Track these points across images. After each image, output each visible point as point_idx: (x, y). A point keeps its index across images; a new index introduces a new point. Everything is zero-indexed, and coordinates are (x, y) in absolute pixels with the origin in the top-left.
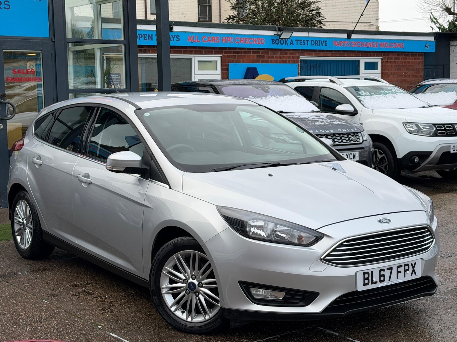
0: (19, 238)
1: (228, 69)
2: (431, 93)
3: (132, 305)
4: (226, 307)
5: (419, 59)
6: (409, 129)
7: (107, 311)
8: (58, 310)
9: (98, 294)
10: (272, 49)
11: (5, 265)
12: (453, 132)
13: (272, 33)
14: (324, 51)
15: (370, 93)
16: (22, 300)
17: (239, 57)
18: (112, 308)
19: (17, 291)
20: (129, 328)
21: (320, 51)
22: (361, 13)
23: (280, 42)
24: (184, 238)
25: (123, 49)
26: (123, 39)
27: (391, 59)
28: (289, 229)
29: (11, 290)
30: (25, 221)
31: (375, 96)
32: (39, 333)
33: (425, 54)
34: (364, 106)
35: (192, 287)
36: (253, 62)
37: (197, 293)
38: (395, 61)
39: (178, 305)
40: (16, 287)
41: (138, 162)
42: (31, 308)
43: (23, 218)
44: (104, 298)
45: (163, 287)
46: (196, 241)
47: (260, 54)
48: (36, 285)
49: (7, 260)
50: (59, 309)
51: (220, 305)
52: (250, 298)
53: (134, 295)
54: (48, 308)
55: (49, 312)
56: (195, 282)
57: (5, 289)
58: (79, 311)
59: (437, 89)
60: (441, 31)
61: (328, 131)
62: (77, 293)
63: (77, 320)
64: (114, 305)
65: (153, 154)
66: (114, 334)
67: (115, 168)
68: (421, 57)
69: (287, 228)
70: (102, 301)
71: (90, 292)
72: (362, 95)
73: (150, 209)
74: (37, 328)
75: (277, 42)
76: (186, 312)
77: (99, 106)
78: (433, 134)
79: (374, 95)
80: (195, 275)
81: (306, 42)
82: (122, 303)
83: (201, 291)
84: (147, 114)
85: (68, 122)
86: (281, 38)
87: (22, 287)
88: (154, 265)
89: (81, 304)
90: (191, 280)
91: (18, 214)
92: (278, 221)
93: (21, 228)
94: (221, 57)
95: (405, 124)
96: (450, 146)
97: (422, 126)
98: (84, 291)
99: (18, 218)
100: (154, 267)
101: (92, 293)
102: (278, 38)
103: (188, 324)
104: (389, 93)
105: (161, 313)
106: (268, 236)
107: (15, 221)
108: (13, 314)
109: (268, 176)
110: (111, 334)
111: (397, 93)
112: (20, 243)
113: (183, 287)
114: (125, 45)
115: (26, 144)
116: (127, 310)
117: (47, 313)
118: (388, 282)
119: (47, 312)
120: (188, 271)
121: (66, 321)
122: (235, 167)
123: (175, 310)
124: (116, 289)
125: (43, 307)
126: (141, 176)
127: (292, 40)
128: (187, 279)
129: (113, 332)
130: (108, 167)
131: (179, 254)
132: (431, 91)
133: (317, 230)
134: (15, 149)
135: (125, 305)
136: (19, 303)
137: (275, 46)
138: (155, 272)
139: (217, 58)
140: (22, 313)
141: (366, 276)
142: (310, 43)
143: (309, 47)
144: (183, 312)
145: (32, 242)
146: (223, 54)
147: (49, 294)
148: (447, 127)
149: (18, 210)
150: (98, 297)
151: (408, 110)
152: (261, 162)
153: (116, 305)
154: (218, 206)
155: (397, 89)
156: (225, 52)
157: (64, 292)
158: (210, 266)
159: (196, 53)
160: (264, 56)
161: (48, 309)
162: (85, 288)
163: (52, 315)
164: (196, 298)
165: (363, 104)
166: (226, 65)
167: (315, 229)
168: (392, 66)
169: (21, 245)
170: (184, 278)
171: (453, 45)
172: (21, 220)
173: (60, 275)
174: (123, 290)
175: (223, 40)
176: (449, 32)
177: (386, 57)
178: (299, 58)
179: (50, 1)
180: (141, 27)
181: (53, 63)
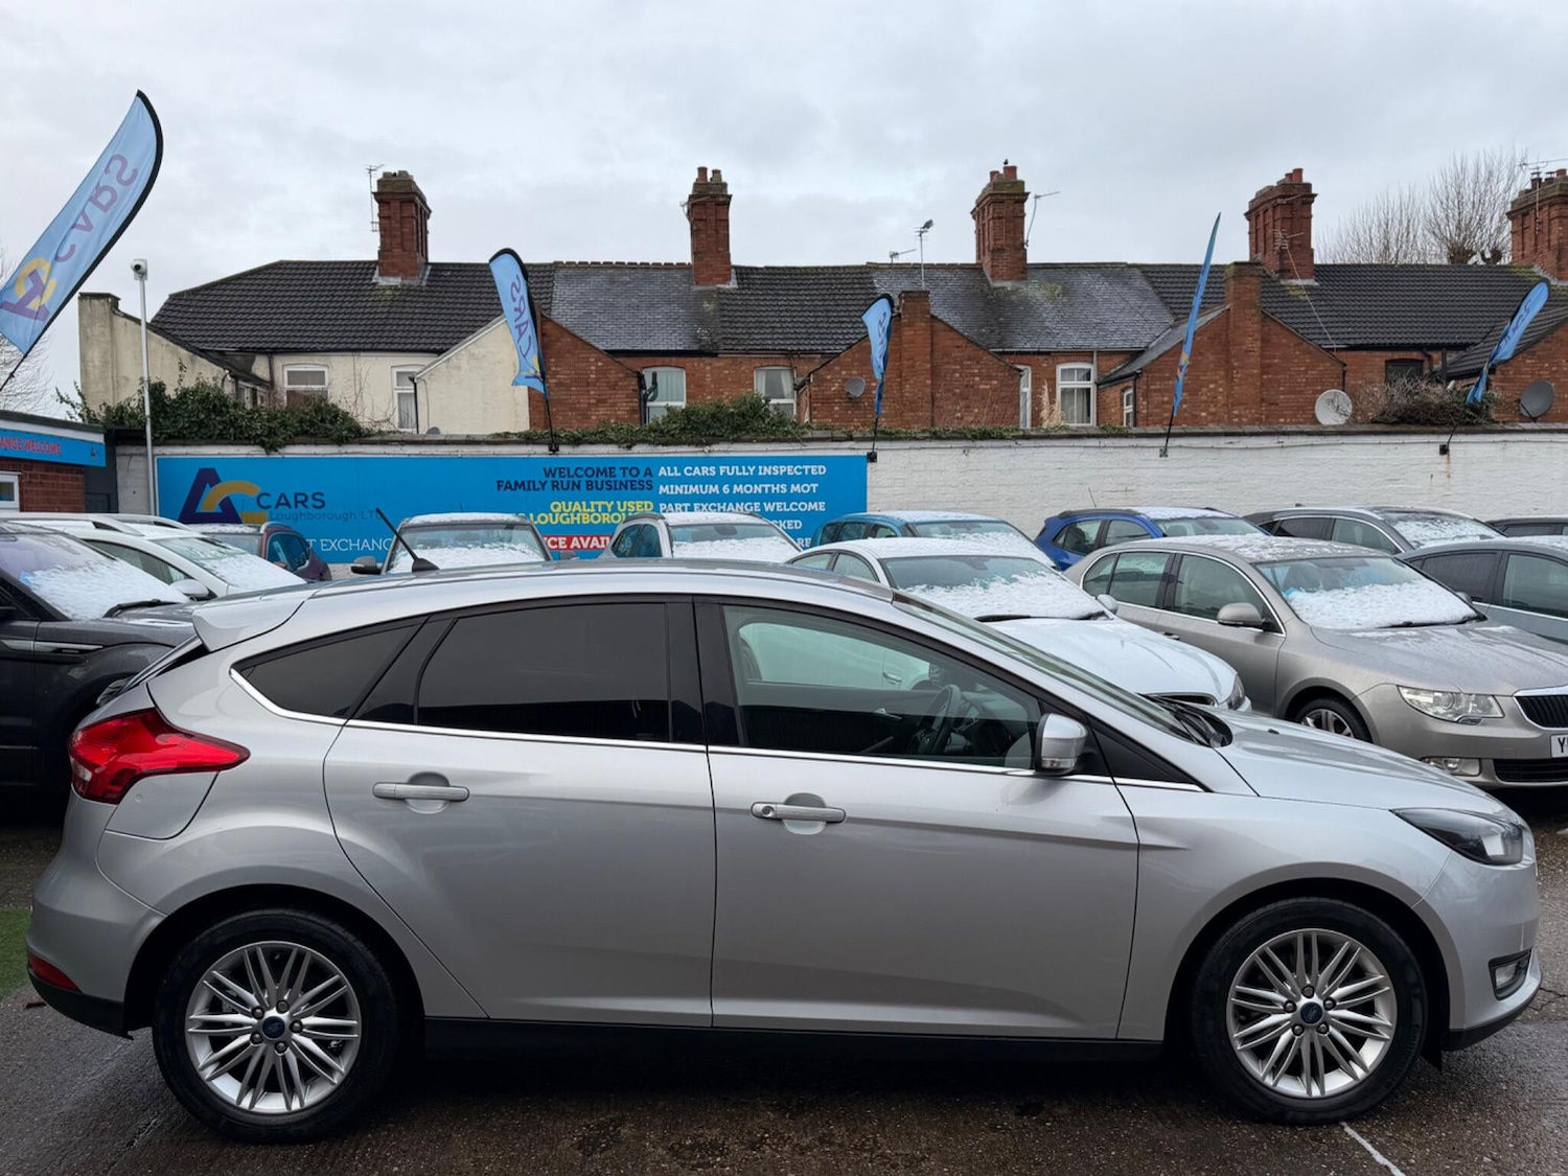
5: (77, 479)
27: (35, 476)
33: (85, 470)
34: (225, 581)
38: (43, 481)
68: (80, 476)
72: (201, 559)
165: (223, 578)
171: (124, 455)
177: (29, 472)
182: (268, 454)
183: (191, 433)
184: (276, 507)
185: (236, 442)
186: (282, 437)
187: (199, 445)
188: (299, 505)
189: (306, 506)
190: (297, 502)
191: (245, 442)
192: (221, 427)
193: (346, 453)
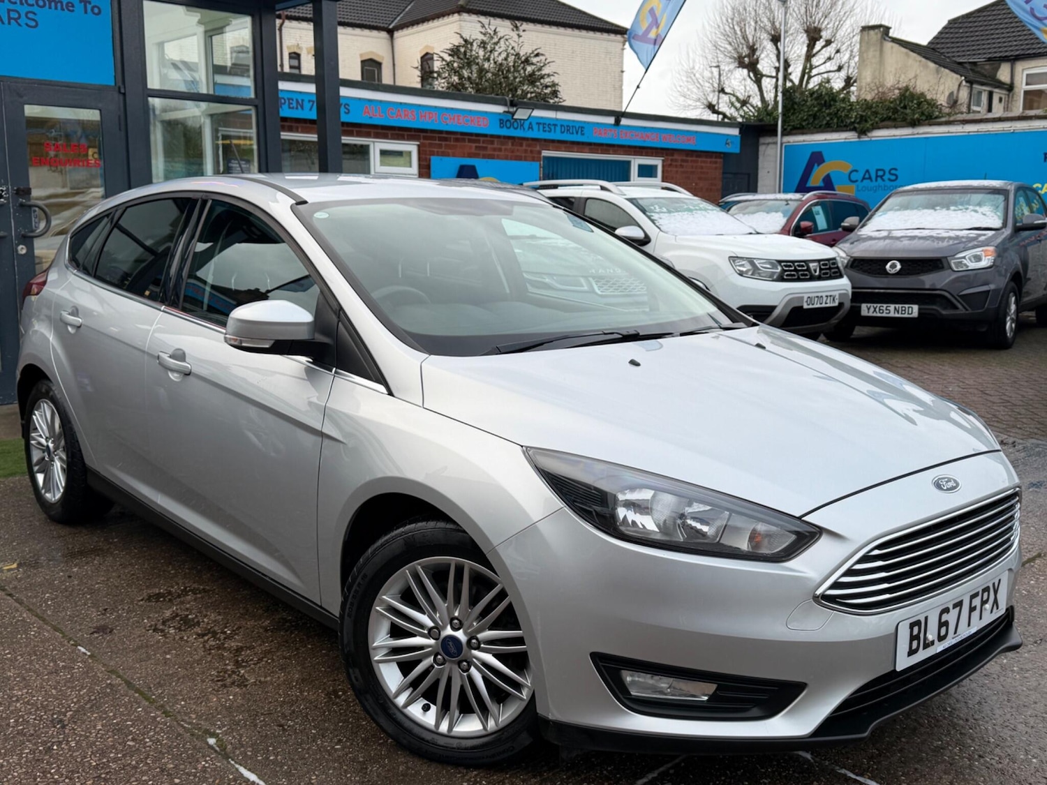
0: (40, 478)
1: (429, 167)
2: (744, 214)
3: (289, 658)
4: (554, 718)
5: (716, 163)
6: (738, 268)
7: (229, 681)
8: (109, 682)
9: (208, 623)
10: (498, 137)
11: (8, 539)
12: (806, 275)
13: (499, 109)
14: (578, 143)
15: (667, 210)
16: (26, 646)
17: (447, 146)
18: (242, 672)
19: (21, 616)
20: (286, 742)
21: (573, 143)
22: (637, 84)
23: (512, 125)
24: (431, 524)
25: (253, 113)
26: (252, 96)
27: (676, 160)
29: (8, 613)
30: (52, 443)
31: (676, 214)
32: (53, 771)
33: (724, 156)
34: (661, 230)
35: (453, 650)
36: (470, 155)
37: (465, 663)
38: (683, 164)
39: (414, 690)
40: (21, 603)
41: (305, 328)
42: (46, 673)
43: (47, 438)
44: (222, 636)
45: (375, 645)
46: (465, 535)
47: (480, 143)
48: (67, 597)
49: (15, 524)
50: (114, 677)
51: (524, 697)
52: (621, 696)
53: (293, 626)
54: (87, 672)
55: (87, 686)
56: (460, 634)
58: (162, 682)
60: (744, 120)
62: (159, 620)
63: (155, 718)
64: (247, 662)
65: (341, 308)
66: (249, 770)
67: (247, 342)
68: (719, 160)
69: (709, 508)
70: (219, 648)
71: (190, 617)
72: (655, 212)
73: (338, 444)
74: (49, 747)
75: (508, 125)
76: (433, 708)
77: (207, 196)
78: (777, 277)
79: (673, 212)
80: (459, 618)
81: (553, 127)
82: (266, 653)
83: (474, 660)
84: (320, 215)
85: (147, 238)
86: (515, 117)
87: (33, 604)
88: (354, 589)
89: (168, 656)
90: (449, 631)
91: (37, 428)
93: (43, 458)
94: (419, 146)
95: (733, 259)
96: (803, 298)
97: (760, 263)
98: (177, 615)
99: (38, 436)
100: (351, 595)
101: (196, 620)
102: (509, 119)
103: (442, 741)
104: (696, 210)
106: (663, 528)
107: (33, 442)
109: (629, 365)
110: (242, 770)
111: (708, 209)
112: (42, 489)
113: (428, 646)
114: (256, 107)
115: (51, 281)
116: (279, 677)
117: (82, 693)
118: (953, 638)
119: (82, 687)
120: (443, 606)
121: (127, 721)
122: (543, 342)
123: (408, 704)
124: (251, 609)
125: (74, 668)
126: (311, 360)
127: (530, 123)
128: (438, 628)
129: (246, 763)
130: (230, 339)
131: (419, 564)
133: (803, 519)
134: (32, 293)
135: (273, 660)
136: (19, 657)
137: (504, 132)
138: (354, 608)
139: (411, 147)
140: (20, 693)
141: (916, 630)
142: (558, 129)
143: (557, 135)
144: (426, 708)
145: (67, 488)
146: (422, 141)
147: (95, 625)
148: (799, 266)
149: (37, 420)
150: (209, 633)
151: (731, 238)
152: (598, 331)
153: (253, 660)
154: (527, 447)
155: (704, 205)
156: (425, 138)
157: (128, 619)
158: (502, 595)
159: (377, 136)
160: (485, 148)
161: (84, 679)
162: (178, 607)
163: (93, 698)
164: (461, 676)
165: (659, 226)
166: (426, 159)
167: (798, 515)
168: (677, 171)
169: (45, 493)
170: (430, 624)
171: (764, 144)
172: (43, 441)
173: (125, 567)
174: (267, 611)
175: (421, 116)
176: (757, 123)
177: (670, 158)
178: (540, 153)
179: (116, 16)
180: (283, 85)
181: (123, 133)
182: (859, 137)
183: (808, 124)
184: (862, 181)
185: (838, 129)
186: (870, 123)
187: (812, 133)
188: (879, 179)
189: (883, 180)
190: (877, 176)
191: (845, 129)
192: (828, 118)
193: (918, 134)
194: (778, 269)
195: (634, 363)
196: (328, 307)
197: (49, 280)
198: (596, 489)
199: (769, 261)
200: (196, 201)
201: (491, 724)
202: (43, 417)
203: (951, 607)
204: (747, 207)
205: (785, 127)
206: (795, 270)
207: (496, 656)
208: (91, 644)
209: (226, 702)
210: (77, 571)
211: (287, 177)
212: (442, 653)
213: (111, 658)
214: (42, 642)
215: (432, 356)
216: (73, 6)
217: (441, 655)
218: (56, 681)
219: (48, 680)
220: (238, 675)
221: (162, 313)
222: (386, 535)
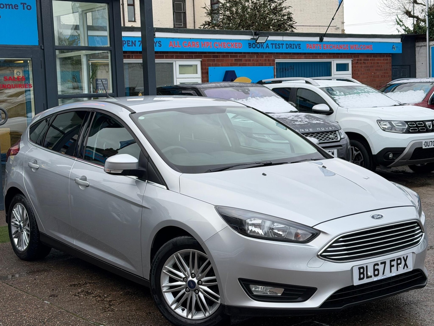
0: (16, 240)
1: (207, 73)
2: (400, 92)
3: (131, 303)
4: (227, 304)
5: (387, 59)
6: (383, 126)
7: (107, 310)
8: (59, 311)
9: (97, 293)
10: (249, 53)
11: (4, 267)
12: (424, 129)
13: (248, 37)
14: (298, 54)
15: (344, 93)
16: (23, 301)
17: (218, 61)
18: (112, 307)
19: (18, 292)
21: (294, 54)
22: (332, 18)
23: (256, 46)
24: (183, 237)
25: (109, 55)
26: (109, 45)
27: (361, 60)
28: (285, 227)
29: (12, 292)
30: (22, 223)
31: (349, 96)
33: (392, 55)
34: (339, 106)
35: (192, 285)
36: (232, 65)
37: (197, 291)
38: (365, 62)
39: (178, 302)
40: (17, 288)
41: (135, 165)
42: (33, 309)
43: (19, 221)
44: (103, 297)
45: (163, 285)
46: (195, 240)
47: (237, 58)
48: (36, 286)
49: (5, 262)
50: (61, 309)
51: (219, 302)
52: (250, 295)
53: (132, 294)
54: (50, 308)
55: (51, 312)
56: (195, 280)
57: (5, 291)
58: (80, 311)
59: (405, 88)
60: (406, 33)
61: (308, 130)
62: (76, 293)
63: (79, 320)
64: (114, 304)
65: (149, 156)
67: (112, 171)
68: (389, 58)
69: (283, 226)
70: (102, 301)
71: (89, 291)
72: (337, 95)
73: (149, 209)
75: (254, 46)
76: (186, 310)
77: (94, 110)
78: (405, 131)
80: (194, 273)
81: (281, 46)
82: (121, 302)
83: (200, 289)
84: (141, 118)
85: (60, 126)
86: (257, 42)
87: (22, 288)
88: (154, 264)
89: (82, 303)
90: (190, 278)
91: (15, 217)
92: (275, 219)
93: (18, 231)
94: (201, 61)
95: (379, 121)
96: (422, 142)
97: (395, 123)
98: (84, 291)
99: (15, 220)
100: (154, 266)
101: (92, 292)
102: (255, 42)
103: (189, 322)
104: (362, 92)
105: (162, 311)
106: (265, 234)
107: (12, 224)
108: (16, 316)
111: (370, 92)
112: (17, 245)
113: (183, 285)
114: (111, 51)
116: (127, 309)
117: (49, 314)
118: (382, 276)
119: (49, 312)
120: (188, 269)
121: (68, 321)
122: (229, 167)
123: (176, 308)
124: (114, 288)
125: (44, 307)
126: (138, 178)
127: (267, 44)
128: (187, 277)
130: (106, 170)
131: (179, 253)
132: (400, 89)
133: (313, 227)
134: (11, 154)
135: (124, 304)
136: (21, 304)
137: (252, 50)
138: (155, 271)
139: (197, 63)
140: (25, 314)
141: (362, 270)
142: (284, 46)
143: (284, 50)
144: (183, 310)
145: (30, 243)
146: (203, 58)
147: (50, 294)
148: (419, 124)
149: (15, 213)
150: (97, 296)
151: (380, 109)
153: (116, 304)
154: (216, 206)
155: (369, 89)
156: (205, 57)
157: (63, 292)
158: (209, 263)
159: (177, 57)
160: (241, 60)
161: (49, 310)
162: (84, 288)
163: (54, 315)
164: (196, 296)
165: (338, 103)
166: (206, 68)
167: (311, 226)
168: (361, 67)
169: (18, 247)
170: (183, 276)
171: (418, 46)
172: (18, 223)
173: (59, 275)
174: (121, 289)
175: (202, 45)
176: (414, 34)
177: (356, 58)
178: (274, 61)
179: (39, 9)
180: (124, 34)
181: (43, 70)
194: (406, 126)
195: (264, 174)
196: (144, 156)
197: (20, 148)
198: (239, 219)
199: (401, 122)
200: (89, 112)
201: (207, 314)
202: (18, 212)
203: (380, 264)
204: (403, 87)
205: (431, 36)
206: (417, 126)
207: (209, 287)
208: (50, 300)
209: (106, 316)
210: (38, 277)
211: (128, 100)
212: (188, 287)
213: (59, 304)
214: (29, 300)
215: (184, 174)
216: (18, 6)
217: (188, 288)
218: (38, 311)
219: (35, 311)
220: (111, 308)
221: (76, 161)
222: (166, 243)
